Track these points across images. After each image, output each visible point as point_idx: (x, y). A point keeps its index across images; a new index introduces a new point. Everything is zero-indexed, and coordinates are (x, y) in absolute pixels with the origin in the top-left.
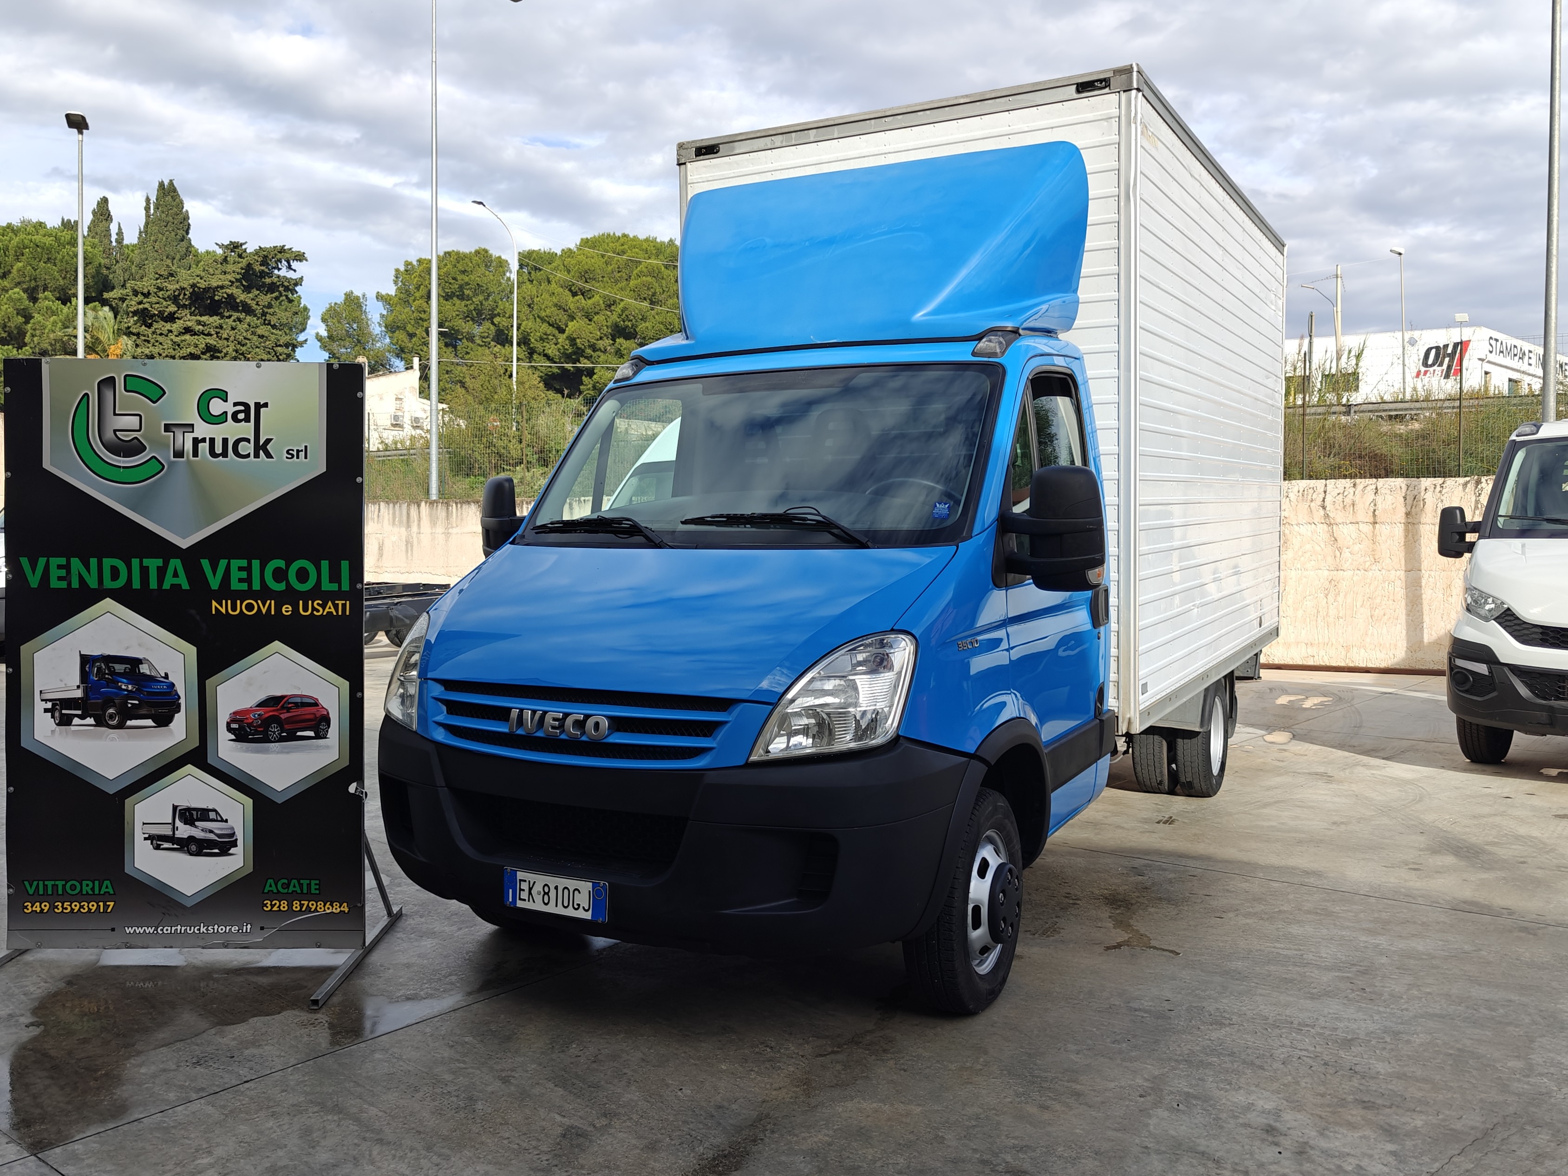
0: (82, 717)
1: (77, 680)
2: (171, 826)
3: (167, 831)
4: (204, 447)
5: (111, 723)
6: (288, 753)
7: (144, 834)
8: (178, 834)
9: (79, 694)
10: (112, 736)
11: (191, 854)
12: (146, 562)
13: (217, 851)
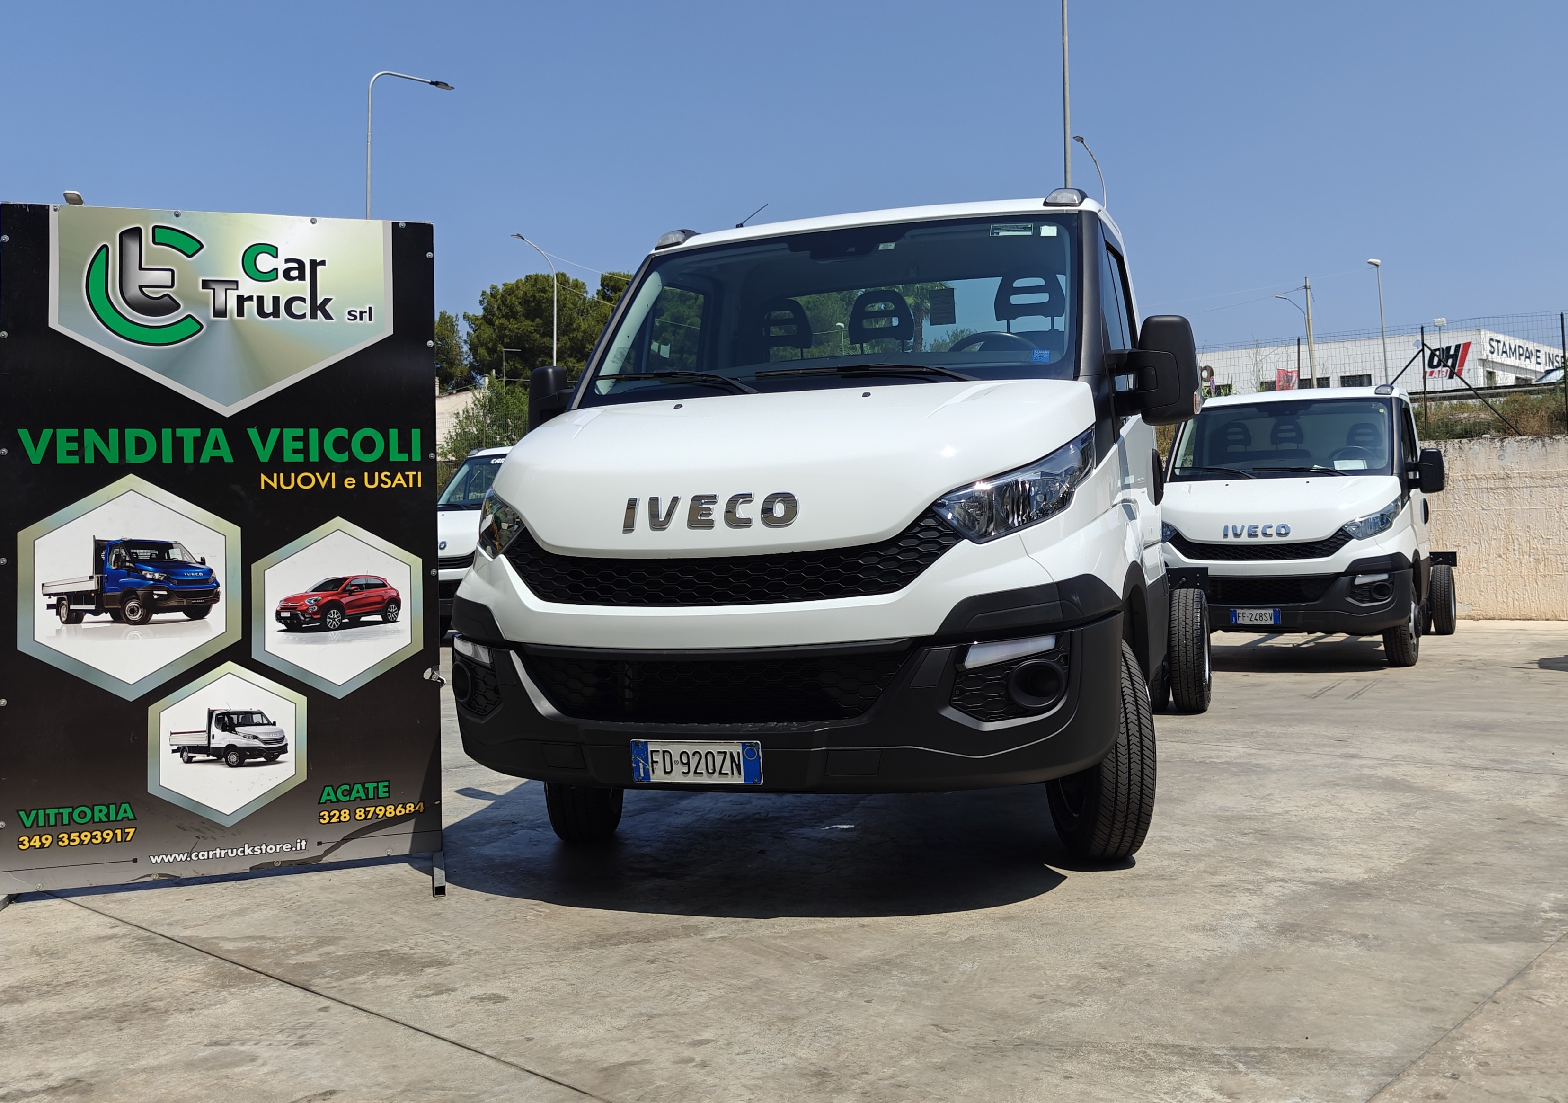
0: (95, 613)
1: (89, 569)
2: (206, 735)
3: (202, 741)
4: (251, 307)
5: (132, 618)
6: (350, 641)
7: (172, 745)
8: (214, 744)
9: (92, 586)
10: (134, 633)
11: (231, 766)
12: (180, 432)
13: (262, 759)
